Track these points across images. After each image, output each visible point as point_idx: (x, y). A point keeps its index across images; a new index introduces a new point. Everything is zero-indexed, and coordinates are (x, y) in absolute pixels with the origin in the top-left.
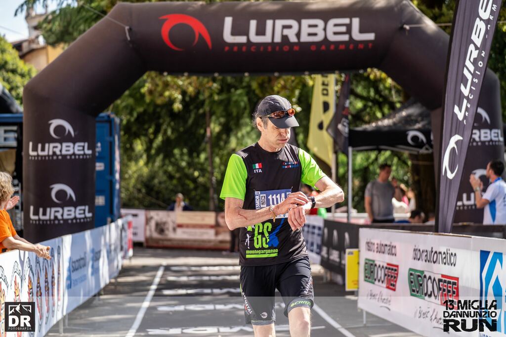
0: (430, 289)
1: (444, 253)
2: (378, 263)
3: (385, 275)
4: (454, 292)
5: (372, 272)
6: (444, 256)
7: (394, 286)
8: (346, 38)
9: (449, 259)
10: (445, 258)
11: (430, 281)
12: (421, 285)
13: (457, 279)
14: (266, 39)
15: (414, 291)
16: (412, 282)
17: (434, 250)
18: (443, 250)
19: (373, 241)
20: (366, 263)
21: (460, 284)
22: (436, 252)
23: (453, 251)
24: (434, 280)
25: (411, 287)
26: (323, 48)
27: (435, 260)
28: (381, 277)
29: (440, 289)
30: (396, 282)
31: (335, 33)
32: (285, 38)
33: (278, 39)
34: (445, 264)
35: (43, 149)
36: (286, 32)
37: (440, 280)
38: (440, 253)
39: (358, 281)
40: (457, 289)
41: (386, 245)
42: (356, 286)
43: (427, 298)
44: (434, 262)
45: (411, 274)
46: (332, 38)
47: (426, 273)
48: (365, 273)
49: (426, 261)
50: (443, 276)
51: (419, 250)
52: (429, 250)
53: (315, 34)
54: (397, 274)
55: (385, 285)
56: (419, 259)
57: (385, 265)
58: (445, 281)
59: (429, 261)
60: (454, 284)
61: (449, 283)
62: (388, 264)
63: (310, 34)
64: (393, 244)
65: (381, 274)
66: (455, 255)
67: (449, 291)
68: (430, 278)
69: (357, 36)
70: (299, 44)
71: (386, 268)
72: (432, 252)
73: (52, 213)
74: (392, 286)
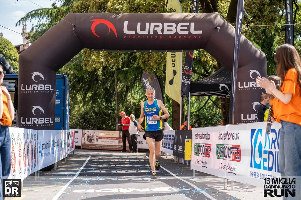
0: (226, 153)
1: (234, 134)
2: (201, 145)
3: (205, 150)
4: (238, 153)
5: (198, 150)
6: (233, 135)
7: (209, 155)
8: (187, 32)
9: (235, 136)
10: (234, 136)
11: (226, 149)
12: (222, 152)
13: (239, 146)
14: (146, 32)
15: (218, 156)
16: (218, 151)
17: (229, 133)
18: (233, 132)
19: (198, 134)
20: (195, 145)
21: (242, 148)
22: (230, 134)
23: (237, 132)
24: (229, 148)
25: (217, 153)
26: (175, 37)
27: (229, 138)
28: (202, 152)
29: (231, 152)
30: (210, 153)
31: (182, 30)
32: (155, 32)
33: (152, 32)
34: (234, 139)
35: (28, 88)
36: (156, 29)
37: (231, 148)
38: (232, 134)
39: (191, 155)
40: (240, 151)
41: (205, 135)
42: (190, 158)
43: (225, 158)
44: (229, 139)
45: (217, 147)
46: (180, 32)
47: (224, 145)
48: (195, 151)
49: (224, 139)
50: (233, 145)
51: (222, 134)
52: (226, 133)
53: (171, 30)
54: (211, 149)
55: (204, 155)
56: (221, 139)
57: (205, 145)
58: (234, 148)
59: (226, 139)
60: (238, 148)
61: (236, 148)
62: (206, 144)
63: (168, 30)
64: (209, 133)
65: (202, 150)
66: (239, 134)
67: (236, 153)
68: (227, 147)
69: (193, 32)
70: (163, 35)
71: (205, 146)
72: (228, 134)
73: (32, 121)
74: (208, 155)
